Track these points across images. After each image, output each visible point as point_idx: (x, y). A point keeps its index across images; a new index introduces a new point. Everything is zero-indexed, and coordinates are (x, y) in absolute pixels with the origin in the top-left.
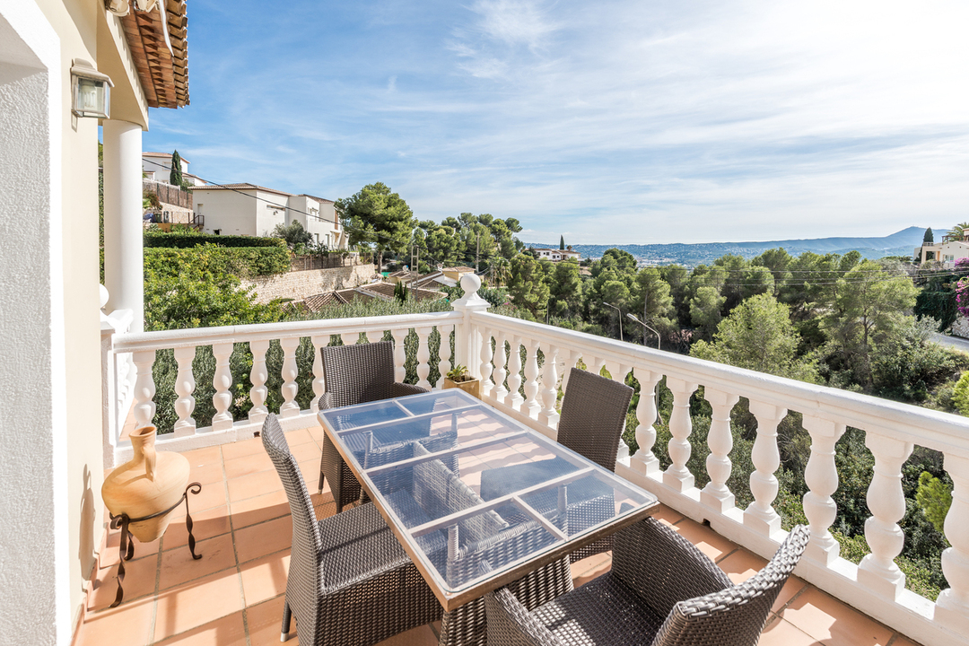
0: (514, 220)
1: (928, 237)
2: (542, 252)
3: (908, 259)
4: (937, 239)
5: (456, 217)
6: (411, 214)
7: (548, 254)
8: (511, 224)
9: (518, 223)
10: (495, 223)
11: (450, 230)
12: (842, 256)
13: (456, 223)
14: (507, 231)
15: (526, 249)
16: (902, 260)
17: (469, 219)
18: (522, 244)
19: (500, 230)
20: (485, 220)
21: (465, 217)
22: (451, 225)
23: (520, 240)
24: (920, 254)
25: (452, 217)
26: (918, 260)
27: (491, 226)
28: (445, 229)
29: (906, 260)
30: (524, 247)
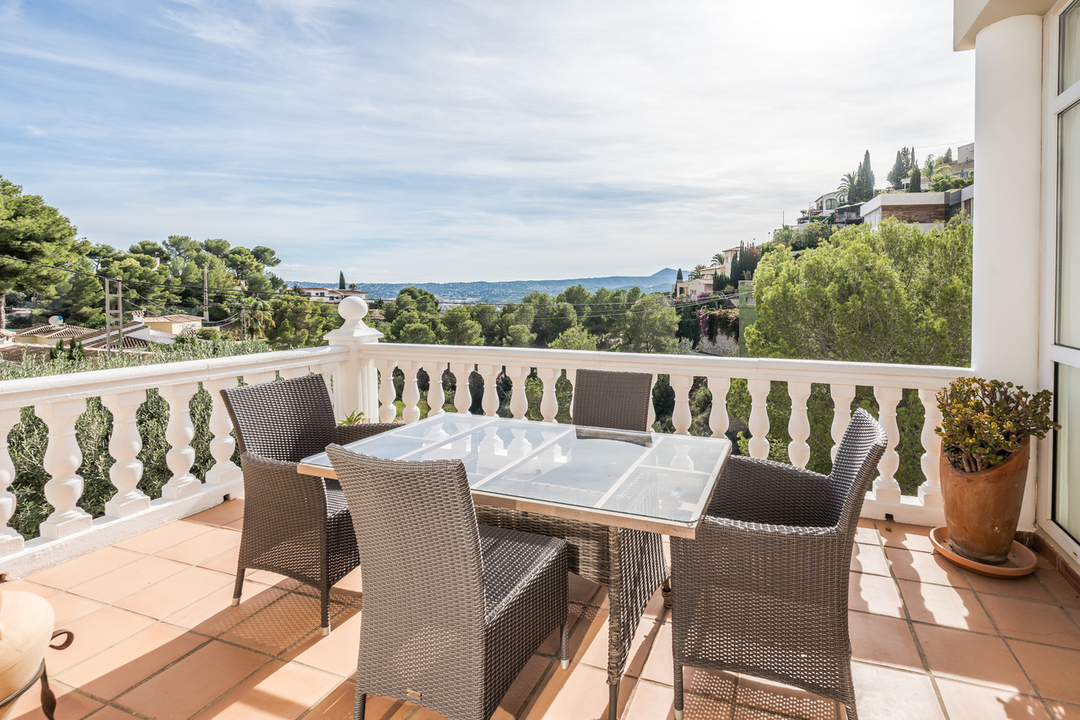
0: (266, 250)
1: (680, 276)
2: (313, 293)
3: (668, 293)
4: (685, 278)
5: (159, 241)
6: (72, 232)
7: (322, 295)
8: (260, 254)
9: (273, 253)
10: (234, 253)
11: (150, 261)
12: (628, 291)
13: (160, 250)
14: (255, 263)
15: (289, 288)
16: (665, 294)
17: (184, 245)
18: (281, 282)
19: (243, 263)
20: (216, 249)
21: (176, 243)
22: (151, 252)
23: (279, 277)
24: (676, 290)
25: (152, 240)
26: (675, 294)
27: (226, 256)
28: (138, 259)
29: (666, 294)
30: (285, 286)
